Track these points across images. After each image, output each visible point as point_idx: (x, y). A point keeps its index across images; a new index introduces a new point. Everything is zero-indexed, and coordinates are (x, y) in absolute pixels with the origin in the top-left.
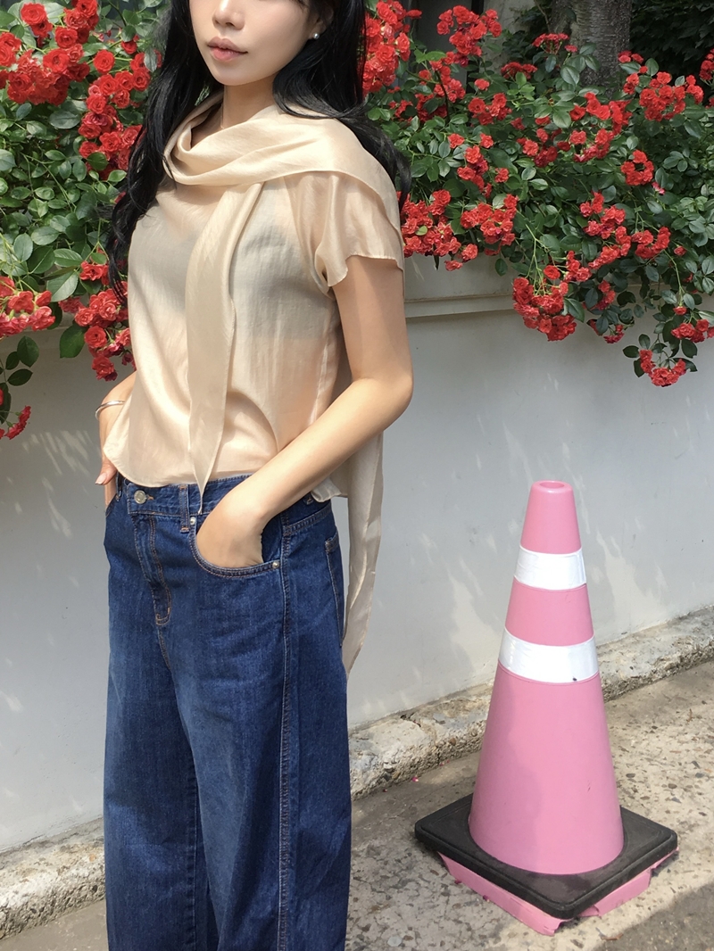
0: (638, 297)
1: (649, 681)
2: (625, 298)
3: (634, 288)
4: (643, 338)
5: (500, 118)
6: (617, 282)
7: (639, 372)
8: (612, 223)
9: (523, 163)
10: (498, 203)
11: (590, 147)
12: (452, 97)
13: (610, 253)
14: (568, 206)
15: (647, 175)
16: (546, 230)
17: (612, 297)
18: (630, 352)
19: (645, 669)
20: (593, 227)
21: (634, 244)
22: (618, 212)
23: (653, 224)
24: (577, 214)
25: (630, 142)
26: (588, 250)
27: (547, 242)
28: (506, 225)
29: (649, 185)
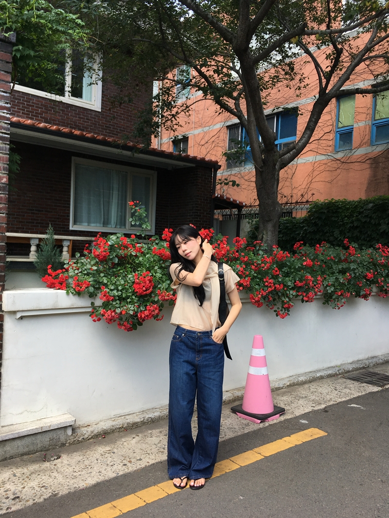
0: (277, 300)
1: (282, 388)
2: (274, 300)
3: (276, 297)
4: (278, 308)
5: (247, 261)
6: (272, 296)
7: (277, 315)
8: (270, 283)
9: (251, 270)
10: (246, 279)
11: (266, 267)
12: (237, 257)
13: (270, 289)
14: (261, 279)
15: (278, 273)
16: (257, 284)
17: (271, 299)
18: (275, 311)
19: (281, 386)
20: (266, 284)
21: (275, 288)
22: (272, 281)
23: (280, 283)
24: (263, 281)
25: (275, 266)
26: (266, 288)
27: (257, 287)
28: (248, 283)
29: (278, 275)
